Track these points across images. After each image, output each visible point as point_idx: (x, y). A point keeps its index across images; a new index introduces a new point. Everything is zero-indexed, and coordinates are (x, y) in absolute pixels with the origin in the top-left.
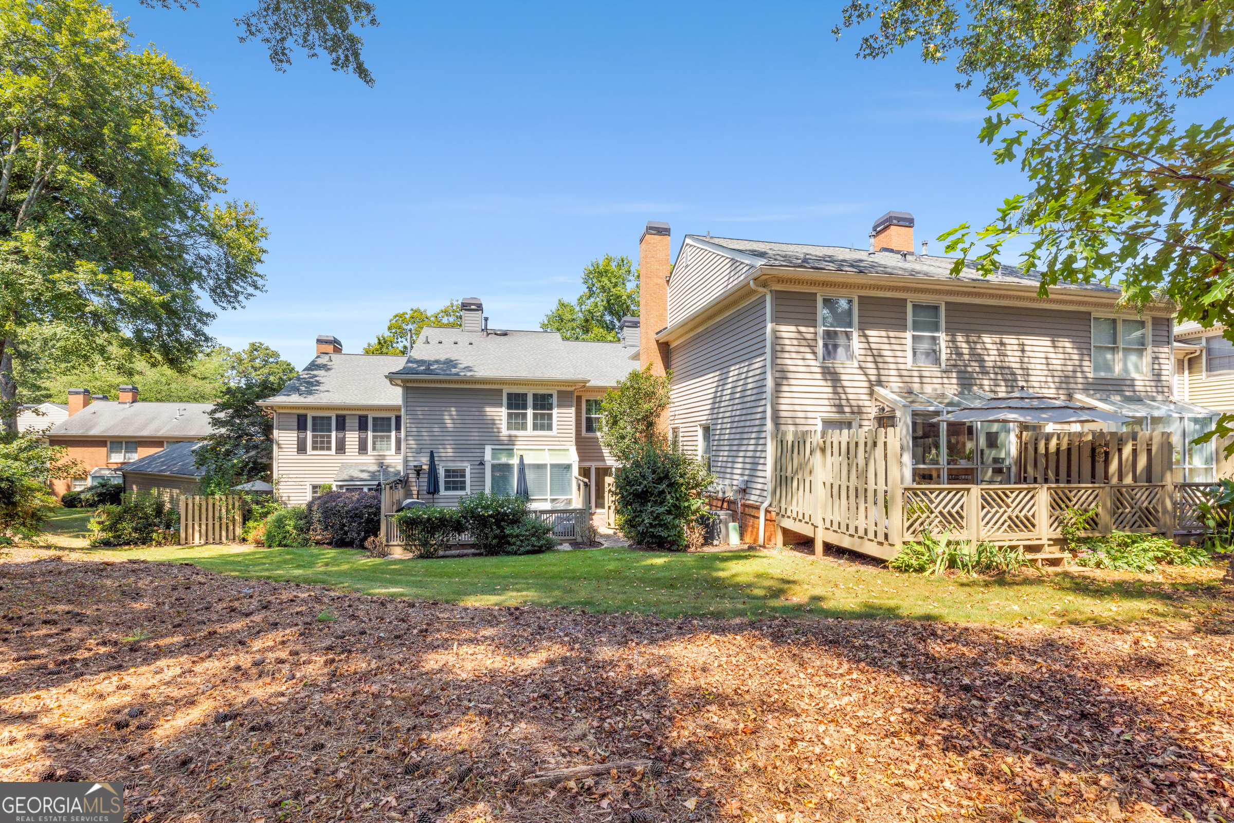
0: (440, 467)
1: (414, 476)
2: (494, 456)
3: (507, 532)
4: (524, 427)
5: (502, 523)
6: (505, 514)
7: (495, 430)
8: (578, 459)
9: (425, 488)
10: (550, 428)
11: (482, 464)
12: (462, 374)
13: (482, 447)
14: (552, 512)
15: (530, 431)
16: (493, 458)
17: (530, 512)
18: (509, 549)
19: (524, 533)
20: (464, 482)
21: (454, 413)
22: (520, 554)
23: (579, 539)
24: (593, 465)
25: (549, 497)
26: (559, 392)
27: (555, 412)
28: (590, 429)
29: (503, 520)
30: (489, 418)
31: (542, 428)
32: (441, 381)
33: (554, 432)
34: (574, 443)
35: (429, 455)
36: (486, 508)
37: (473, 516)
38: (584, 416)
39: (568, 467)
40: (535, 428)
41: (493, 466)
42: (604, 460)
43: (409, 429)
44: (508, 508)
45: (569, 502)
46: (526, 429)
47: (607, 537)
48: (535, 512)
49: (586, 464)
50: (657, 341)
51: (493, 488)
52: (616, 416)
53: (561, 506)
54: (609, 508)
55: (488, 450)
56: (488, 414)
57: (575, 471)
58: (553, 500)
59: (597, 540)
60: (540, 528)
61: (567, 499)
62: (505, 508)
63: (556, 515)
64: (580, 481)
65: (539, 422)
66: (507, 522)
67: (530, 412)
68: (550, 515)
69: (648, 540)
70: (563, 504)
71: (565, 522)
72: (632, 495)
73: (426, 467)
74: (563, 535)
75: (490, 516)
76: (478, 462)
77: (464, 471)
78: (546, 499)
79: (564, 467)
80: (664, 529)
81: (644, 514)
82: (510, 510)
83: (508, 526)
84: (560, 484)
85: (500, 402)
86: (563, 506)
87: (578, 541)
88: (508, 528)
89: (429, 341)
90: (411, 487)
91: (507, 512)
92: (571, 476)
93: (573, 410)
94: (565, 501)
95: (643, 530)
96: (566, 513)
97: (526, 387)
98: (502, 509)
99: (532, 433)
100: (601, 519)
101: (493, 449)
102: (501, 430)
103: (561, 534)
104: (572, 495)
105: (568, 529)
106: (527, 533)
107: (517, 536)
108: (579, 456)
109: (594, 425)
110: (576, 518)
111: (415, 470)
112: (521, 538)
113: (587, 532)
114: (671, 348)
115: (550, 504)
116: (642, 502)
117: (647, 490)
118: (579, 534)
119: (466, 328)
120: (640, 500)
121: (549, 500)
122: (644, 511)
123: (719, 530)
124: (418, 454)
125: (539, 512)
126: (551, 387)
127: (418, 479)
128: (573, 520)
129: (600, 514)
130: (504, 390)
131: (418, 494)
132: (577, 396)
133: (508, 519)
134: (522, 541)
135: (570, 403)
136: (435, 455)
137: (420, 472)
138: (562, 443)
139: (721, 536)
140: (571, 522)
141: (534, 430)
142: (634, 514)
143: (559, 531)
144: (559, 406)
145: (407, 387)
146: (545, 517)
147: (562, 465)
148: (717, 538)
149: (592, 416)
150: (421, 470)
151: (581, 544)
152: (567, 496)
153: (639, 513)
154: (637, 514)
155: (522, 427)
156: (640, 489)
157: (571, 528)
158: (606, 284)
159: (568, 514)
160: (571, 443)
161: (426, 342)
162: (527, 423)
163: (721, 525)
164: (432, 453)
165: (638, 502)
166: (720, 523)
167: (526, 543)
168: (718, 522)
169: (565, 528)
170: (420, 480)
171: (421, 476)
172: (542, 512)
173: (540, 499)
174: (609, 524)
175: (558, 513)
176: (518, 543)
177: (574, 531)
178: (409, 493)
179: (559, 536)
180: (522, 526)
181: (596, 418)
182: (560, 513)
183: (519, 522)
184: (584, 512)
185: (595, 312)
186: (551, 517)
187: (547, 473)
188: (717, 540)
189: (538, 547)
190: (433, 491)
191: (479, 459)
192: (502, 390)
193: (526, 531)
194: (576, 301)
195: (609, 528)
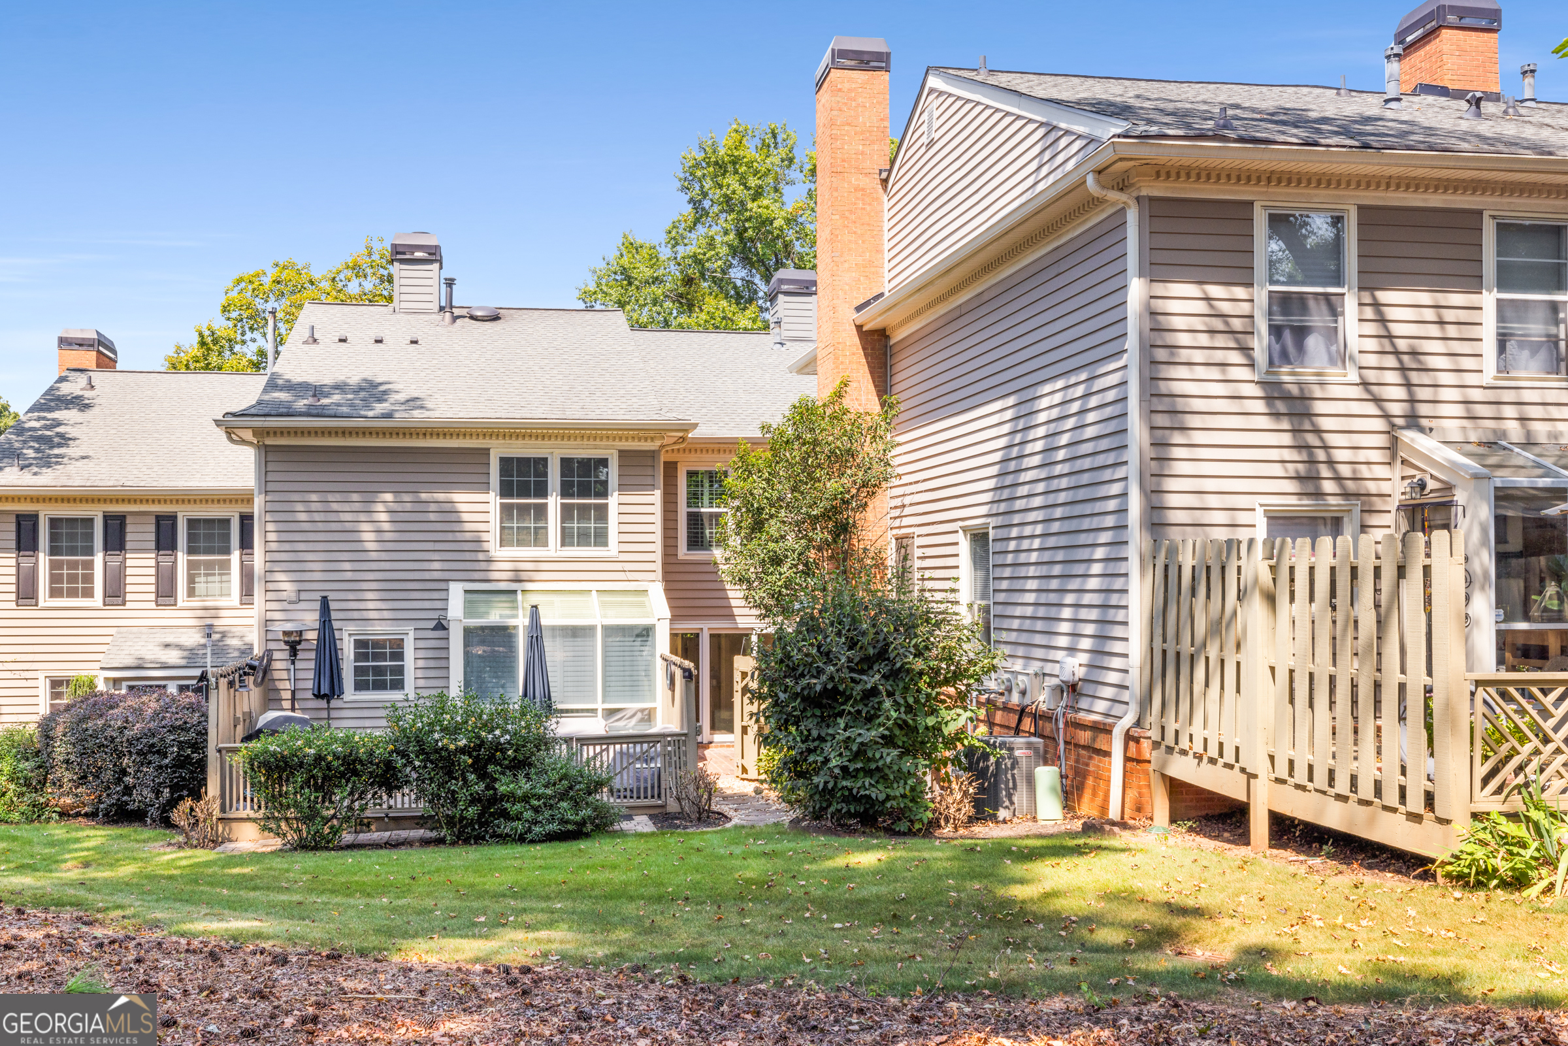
0: (345, 636)
1: (285, 655)
2: (470, 608)
3: (502, 789)
4: (539, 538)
5: (491, 768)
6: (498, 747)
7: (481, 556)
8: (667, 613)
9: (310, 684)
10: (601, 538)
11: (441, 626)
12: (400, 414)
13: (440, 586)
14: (607, 740)
15: (554, 546)
16: (468, 612)
17: (555, 740)
18: (506, 828)
19: (541, 791)
20: (400, 670)
21: (383, 517)
22: (532, 842)
23: (673, 807)
24: (707, 628)
25: (600, 706)
26: (623, 454)
27: (614, 501)
28: (697, 540)
29: (491, 759)
30: (468, 527)
31: (584, 539)
32: (345, 433)
33: (613, 548)
34: (659, 574)
35: (317, 605)
36: (452, 731)
37: (422, 751)
38: (683, 510)
39: (645, 633)
40: (566, 540)
41: (468, 632)
42: (732, 616)
43: (272, 546)
44: (505, 732)
45: (648, 716)
46: (545, 544)
47: (740, 800)
48: (568, 740)
49: (689, 626)
50: (859, 328)
51: (467, 684)
52: (760, 510)
53: (629, 727)
54: (745, 730)
55: (457, 594)
56: (465, 517)
57: (662, 643)
58: (610, 713)
59: (714, 808)
60: (580, 779)
61: (642, 710)
62: (497, 732)
63: (618, 747)
64: (673, 667)
65: (576, 525)
66: (501, 766)
67: (554, 502)
68: (604, 747)
69: (839, 807)
70: (634, 721)
71: (638, 766)
72: (799, 700)
73: (312, 635)
74: (635, 795)
75: (462, 751)
76: (434, 623)
77: (400, 643)
78: (594, 711)
79: (636, 632)
80: (877, 782)
81: (829, 744)
82: (508, 737)
83: (503, 773)
84: (627, 673)
85: (483, 479)
86: (633, 728)
87: (669, 809)
88: (504, 779)
89: (316, 336)
90: (277, 683)
91: (502, 740)
92: (653, 655)
93: (656, 497)
94: (639, 715)
95: (826, 783)
96: (641, 743)
97: (546, 442)
98: (489, 733)
99: (560, 554)
100: (726, 757)
101: (466, 591)
102: (485, 546)
103: (628, 794)
104: (654, 700)
105: (646, 780)
106: (549, 792)
107: (525, 799)
108: (671, 608)
109: (707, 531)
110: (665, 755)
111: (286, 643)
112: (535, 803)
113: (691, 788)
114: (892, 343)
115: (603, 722)
116: (822, 717)
117: (835, 688)
118: (672, 793)
119: (403, 305)
120: (818, 712)
121: (600, 713)
122: (829, 738)
123: (1011, 785)
124: (291, 603)
125: (578, 740)
126: (604, 443)
127: (293, 663)
128: (659, 760)
129: (722, 745)
130: (492, 452)
131: (293, 699)
132: (665, 463)
133: (505, 759)
134: (536, 810)
135: (649, 481)
136: (333, 605)
137: (298, 647)
138: (631, 576)
139: (1015, 799)
140: (652, 765)
141: (563, 545)
142: (804, 746)
143: (625, 785)
144: (623, 487)
145: (266, 446)
146: (591, 754)
147: (631, 628)
148: (1007, 803)
149: (703, 510)
150: (299, 642)
151: (677, 818)
152: (643, 701)
153: (816, 744)
154: (812, 745)
155: (535, 539)
156: (818, 684)
157: (652, 779)
158: (734, 192)
159: (645, 746)
160: (652, 576)
161: (311, 340)
162: (546, 528)
163: (1015, 771)
164: (325, 602)
165: (814, 715)
166: (1013, 768)
167: (547, 813)
168: (1009, 765)
169: (638, 780)
170: (299, 665)
171: (300, 655)
172: (585, 741)
173: (577, 711)
174: (744, 770)
175: (621, 743)
176: (528, 815)
177: (659, 787)
178: (272, 695)
179: (625, 797)
180: (536, 774)
181: (711, 515)
182: (628, 743)
183: (530, 765)
184: (684, 741)
185: (708, 260)
186: (604, 754)
187: (594, 646)
188: (1007, 807)
189: (576, 823)
190: (327, 692)
191: (435, 615)
192: (489, 449)
193: (546, 786)
194: (663, 238)
195: (743, 779)
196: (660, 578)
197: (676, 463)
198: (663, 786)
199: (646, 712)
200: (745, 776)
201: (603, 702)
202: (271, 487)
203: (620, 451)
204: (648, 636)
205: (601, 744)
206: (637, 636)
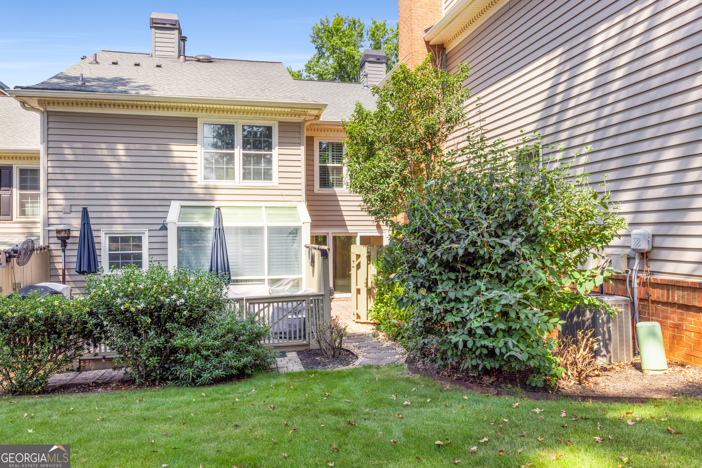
0: (102, 234)
1: (59, 247)
2: (182, 217)
3: (177, 342)
4: (229, 175)
5: (168, 325)
6: (175, 309)
7: (186, 179)
8: (308, 219)
9: (74, 266)
10: (268, 176)
11: (164, 228)
12: (133, 92)
13: (166, 204)
14: (268, 300)
15: (238, 180)
16: (180, 219)
17: (228, 301)
18: (183, 372)
19: (210, 343)
20: (139, 257)
21: (122, 152)
22: (203, 385)
23: (314, 345)
24: (331, 232)
25: (266, 277)
26: (281, 124)
27: (276, 152)
28: (325, 183)
29: (170, 318)
30: (176, 160)
31: (257, 175)
32: (101, 104)
33: (275, 181)
34: (304, 197)
35: (80, 215)
37: (109, 313)
38: (317, 164)
39: (295, 232)
40: (246, 176)
41: (180, 230)
42: (345, 226)
43: (51, 177)
44: (180, 296)
45: (297, 283)
46: (233, 178)
47: (360, 338)
48: (239, 300)
49: (321, 232)
50: (427, 43)
51: (180, 263)
52: (372, 143)
53: (284, 291)
54: (358, 291)
55: (175, 208)
56: (175, 154)
57: (306, 237)
58: (273, 282)
59: (344, 346)
60: (243, 331)
61: (294, 280)
62: (174, 297)
63: (275, 304)
64: (313, 251)
65: (252, 167)
66: (178, 322)
67: (238, 152)
68: (266, 305)
69: (474, 363)
70: (288, 286)
71: (290, 317)
72: (436, 265)
73: (77, 234)
74: (288, 336)
75: (143, 312)
76: (160, 226)
77: (140, 238)
78: (263, 280)
79: (289, 231)
80: (518, 341)
81: (466, 305)
82: (183, 301)
83: (180, 329)
84: (284, 257)
85: (192, 136)
86: (288, 291)
87: (311, 347)
88: (180, 334)
89: (98, 60)
90: (56, 265)
91: (178, 303)
92: (300, 246)
93: (302, 150)
94: (292, 283)
95: (465, 343)
96: (292, 301)
97: (233, 115)
98: (167, 297)
99: (242, 184)
100: (343, 307)
101: (182, 206)
102: (195, 179)
103: (283, 335)
104: (301, 273)
105: (295, 326)
106: (217, 343)
107: (197, 350)
108: (311, 216)
109: (331, 178)
110: (310, 310)
111: (58, 238)
112: (205, 353)
113: (328, 333)
114: (447, 52)
115: (268, 288)
116: (456, 281)
117: (476, 252)
118: (313, 336)
119: (157, 53)
120: (453, 276)
121: (266, 281)
122: (466, 300)
123: (607, 336)
124: (65, 213)
125: (247, 300)
126: (270, 116)
127: (64, 251)
128: (304, 312)
129: (340, 299)
130: (199, 120)
131: (64, 275)
132: (307, 137)
133: (181, 317)
134: (206, 358)
135: (297, 141)
136: (91, 215)
137: (67, 241)
138: (286, 198)
139: (611, 348)
140: (300, 316)
141: (244, 178)
142: (441, 307)
143: (281, 330)
144: (281, 144)
145: (48, 112)
146: (256, 310)
147: (286, 228)
148: (604, 352)
149: (328, 165)
150: (68, 238)
151: (317, 355)
152: (294, 274)
153: (452, 304)
154: (449, 307)
155: (227, 175)
156: (460, 248)
157: (300, 325)
158: (337, 44)
159: (295, 304)
160: (299, 198)
161: (94, 62)
162: (233, 169)
163: (611, 325)
164: (85, 213)
165: (449, 279)
166: (608, 321)
167: (215, 362)
168: (605, 320)
169: (290, 326)
170: (67, 253)
171: (69, 247)
172: (252, 301)
173: (252, 280)
174: (358, 317)
175: (278, 302)
176: (197, 363)
177: (305, 330)
178: (53, 273)
179: (281, 338)
180: (208, 328)
181: (333, 168)
182: (283, 302)
183: (203, 322)
184: (322, 300)
185: (325, 74)
186: (266, 309)
187: (263, 240)
188: (604, 356)
189: (238, 369)
190: (86, 269)
191: (161, 221)
192: (197, 118)
193: (215, 339)
194: (304, 68)
195: (357, 322)
196: (304, 199)
197: (313, 137)
198: (307, 331)
199: (296, 281)
200: (358, 320)
201: (269, 275)
202: (51, 138)
203: (279, 122)
204: (297, 233)
205: (264, 303)
206: (290, 233)
